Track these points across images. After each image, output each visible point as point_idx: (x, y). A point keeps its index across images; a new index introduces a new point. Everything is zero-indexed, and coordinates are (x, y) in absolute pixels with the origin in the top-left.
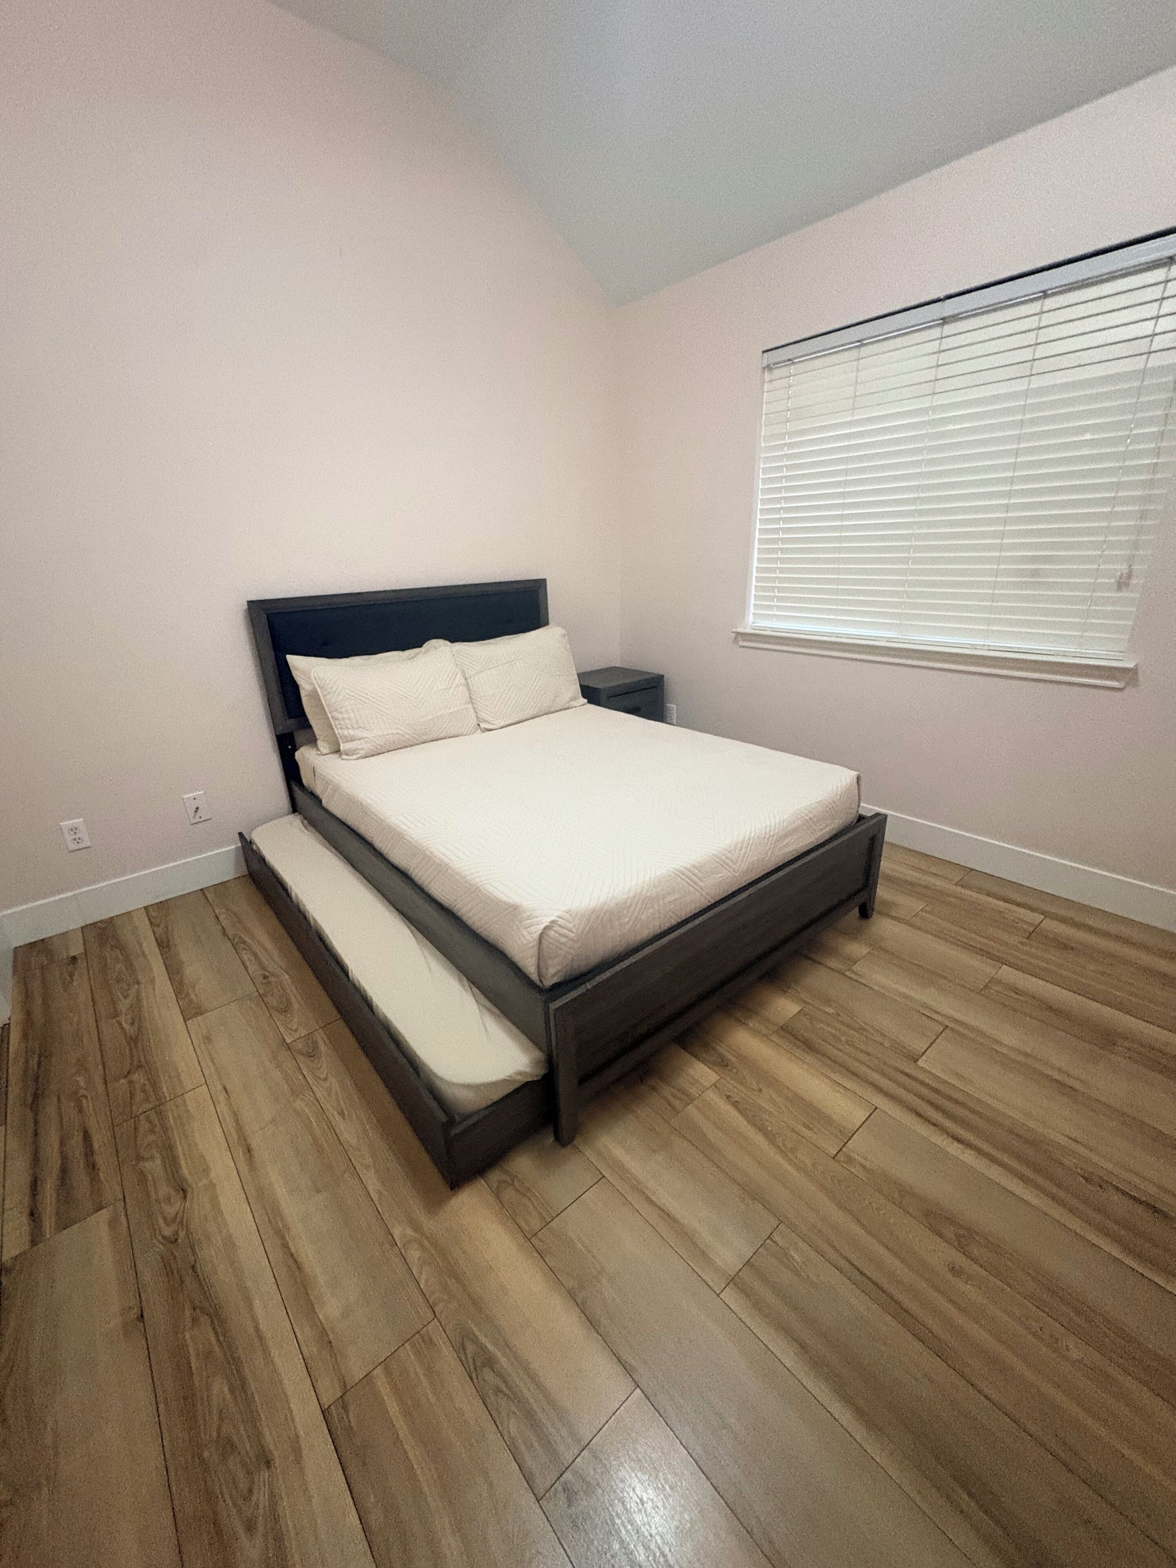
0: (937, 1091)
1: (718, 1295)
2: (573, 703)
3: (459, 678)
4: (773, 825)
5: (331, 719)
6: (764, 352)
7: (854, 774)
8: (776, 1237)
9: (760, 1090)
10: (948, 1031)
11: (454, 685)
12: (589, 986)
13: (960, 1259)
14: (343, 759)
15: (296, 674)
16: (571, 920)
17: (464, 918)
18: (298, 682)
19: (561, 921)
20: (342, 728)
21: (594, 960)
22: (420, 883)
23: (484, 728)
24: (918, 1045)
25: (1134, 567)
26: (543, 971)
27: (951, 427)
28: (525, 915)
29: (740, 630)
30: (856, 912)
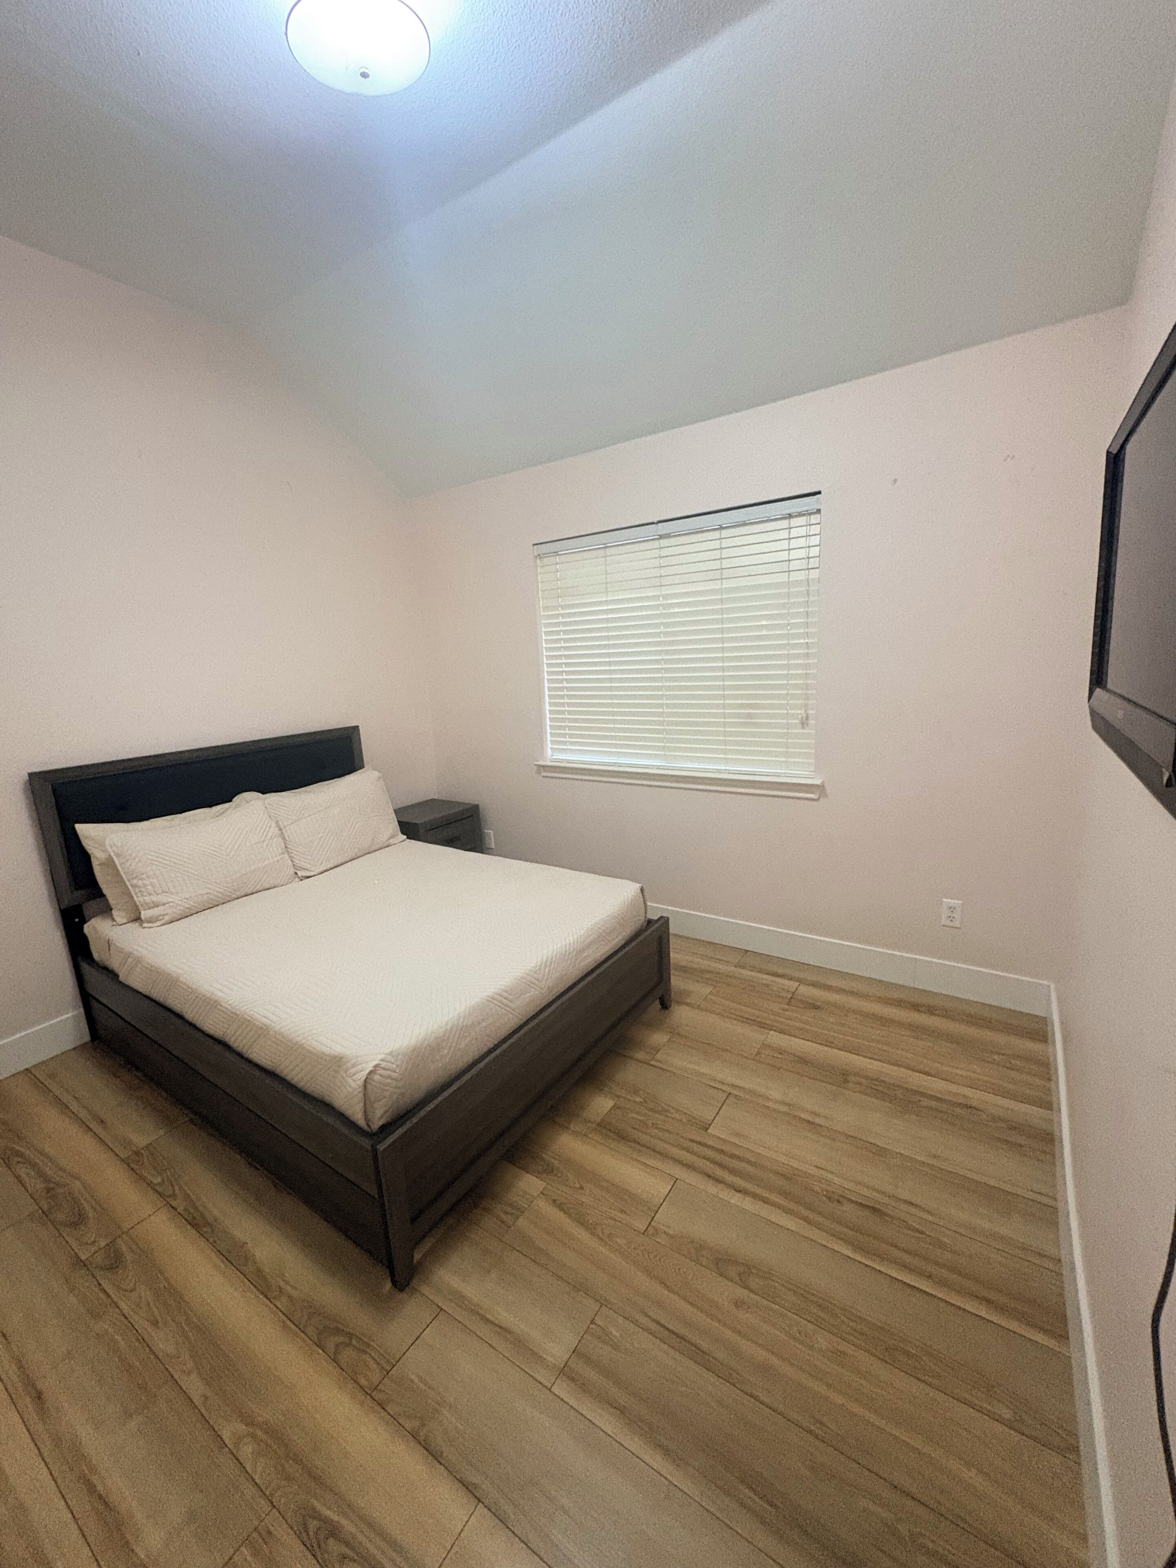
0: (722, 1151)
1: (550, 1390)
2: (392, 841)
3: (274, 830)
4: (572, 942)
5: (129, 887)
6: (534, 545)
7: (638, 886)
8: (598, 1321)
9: (582, 1188)
10: (731, 1099)
11: (268, 837)
12: (415, 1120)
13: (743, 1293)
14: (144, 928)
15: (86, 843)
16: (393, 1060)
17: (288, 1078)
18: (89, 852)
19: (383, 1064)
20: (142, 896)
21: (419, 1094)
22: (239, 1049)
23: (302, 877)
24: (707, 1114)
25: (810, 712)
26: (370, 1115)
27: (677, 610)
28: (349, 1065)
29: (541, 763)
30: (657, 1004)
